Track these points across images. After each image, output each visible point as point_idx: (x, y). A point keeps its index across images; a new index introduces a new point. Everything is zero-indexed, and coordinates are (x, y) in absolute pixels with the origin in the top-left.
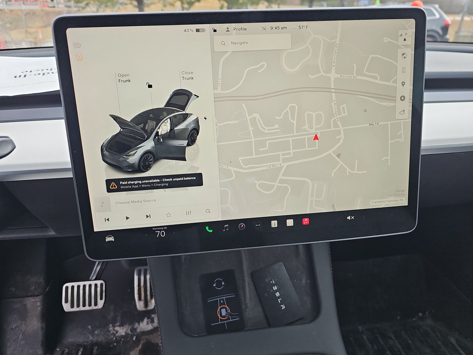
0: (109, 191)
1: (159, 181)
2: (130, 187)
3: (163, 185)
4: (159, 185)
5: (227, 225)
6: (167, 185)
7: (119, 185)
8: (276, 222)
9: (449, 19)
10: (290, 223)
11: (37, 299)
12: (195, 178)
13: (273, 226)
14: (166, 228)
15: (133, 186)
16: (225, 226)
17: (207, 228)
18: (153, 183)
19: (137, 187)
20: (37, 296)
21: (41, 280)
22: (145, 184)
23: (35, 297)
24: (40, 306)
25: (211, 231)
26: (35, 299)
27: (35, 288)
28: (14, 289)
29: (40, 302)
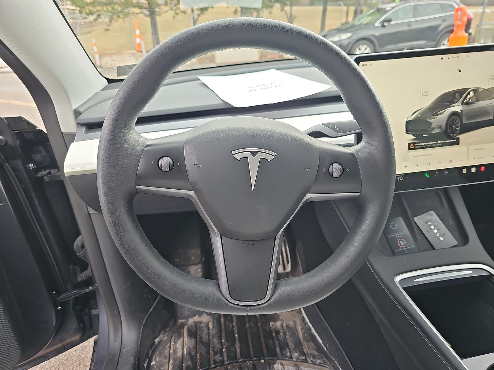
0: (409, 149)
1: (436, 142)
2: (421, 147)
3: (438, 145)
4: (436, 145)
5: (438, 172)
6: (440, 145)
7: (415, 146)
8: (466, 169)
9: (471, 11)
10: (473, 170)
11: (198, 267)
12: (455, 140)
13: (464, 172)
14: (403, 175)
15: (422, 146)
16: (436, 173)
17: (426, 174)
18: (433, 144)
19: (424, 146)
20: (197, 264)
21: (199, 252)
22: (429, 144)
23: (196, 265)
24: (200, 272)
25: (428, 176)
26: (197, 266)
27: (195, 259)
28: (178, 260)
29: (200, 269)
